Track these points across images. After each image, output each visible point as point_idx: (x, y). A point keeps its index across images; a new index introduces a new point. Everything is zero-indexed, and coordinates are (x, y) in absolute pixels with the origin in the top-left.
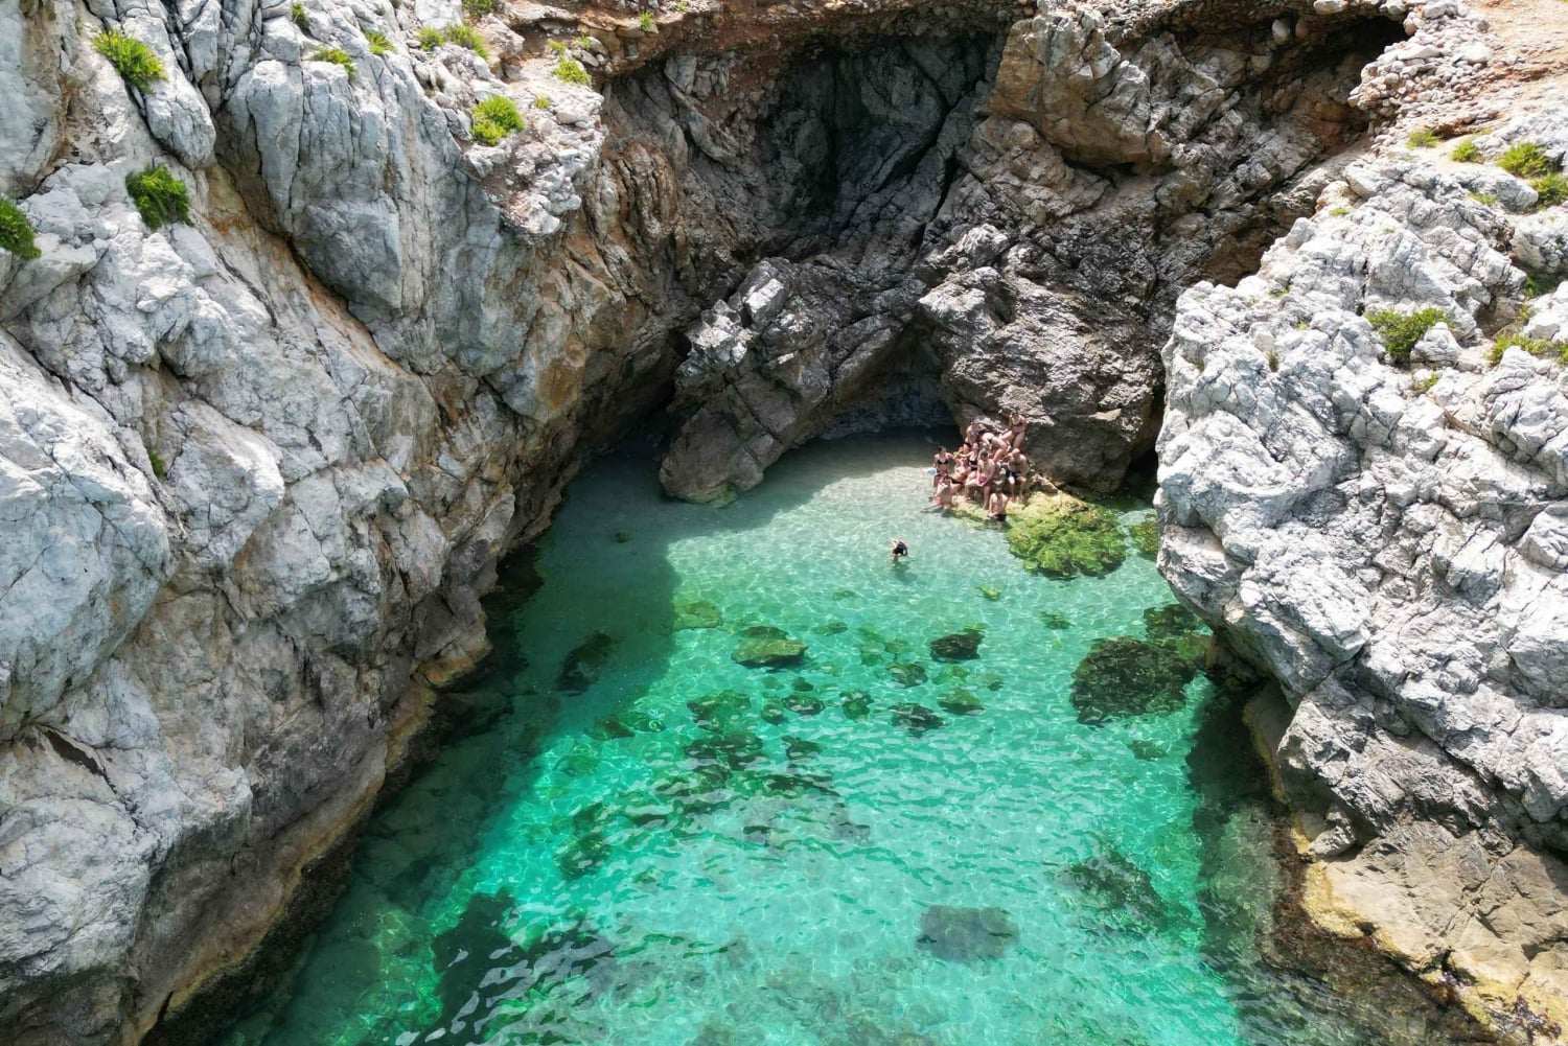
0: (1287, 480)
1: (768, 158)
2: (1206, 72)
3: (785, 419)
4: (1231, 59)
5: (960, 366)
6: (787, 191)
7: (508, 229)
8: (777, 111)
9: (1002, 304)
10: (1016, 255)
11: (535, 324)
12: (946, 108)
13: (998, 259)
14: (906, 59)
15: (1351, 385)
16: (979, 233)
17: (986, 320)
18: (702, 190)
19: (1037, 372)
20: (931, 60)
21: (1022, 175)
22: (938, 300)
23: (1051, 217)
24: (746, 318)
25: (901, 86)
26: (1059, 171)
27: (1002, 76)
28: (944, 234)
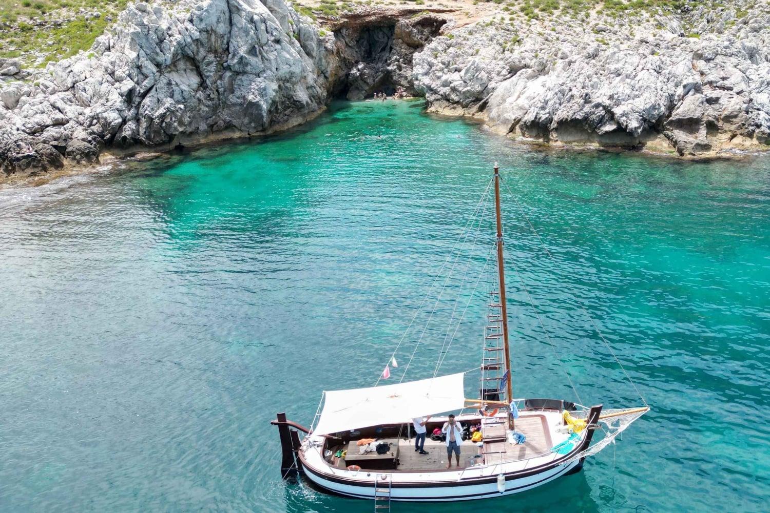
0: (424, 71)
1: (359, 48)
2: (426, 30)
3: (367, 88)
4: (429, 28)
5: (394, 78)
6: (363, 53)
7: (325, 48)
8: (360, 39)
9: (400, 68)
10: (401, 60)
11: (328, 63)
12: (389, 38)
13: (398, 61)
14: (381, 30)
15: (429, 60)
16: (395, 57)
17: (398, 71)
18: (349, 51)
19: (406, 78)
20: (385, 30)
21: (401, 47)
22: (389, 68)
23: (406, 54)
24: (359, 70)
25: (381, 35)
26: (407, 47)
27: (396, 32)
28: (390, 58)
